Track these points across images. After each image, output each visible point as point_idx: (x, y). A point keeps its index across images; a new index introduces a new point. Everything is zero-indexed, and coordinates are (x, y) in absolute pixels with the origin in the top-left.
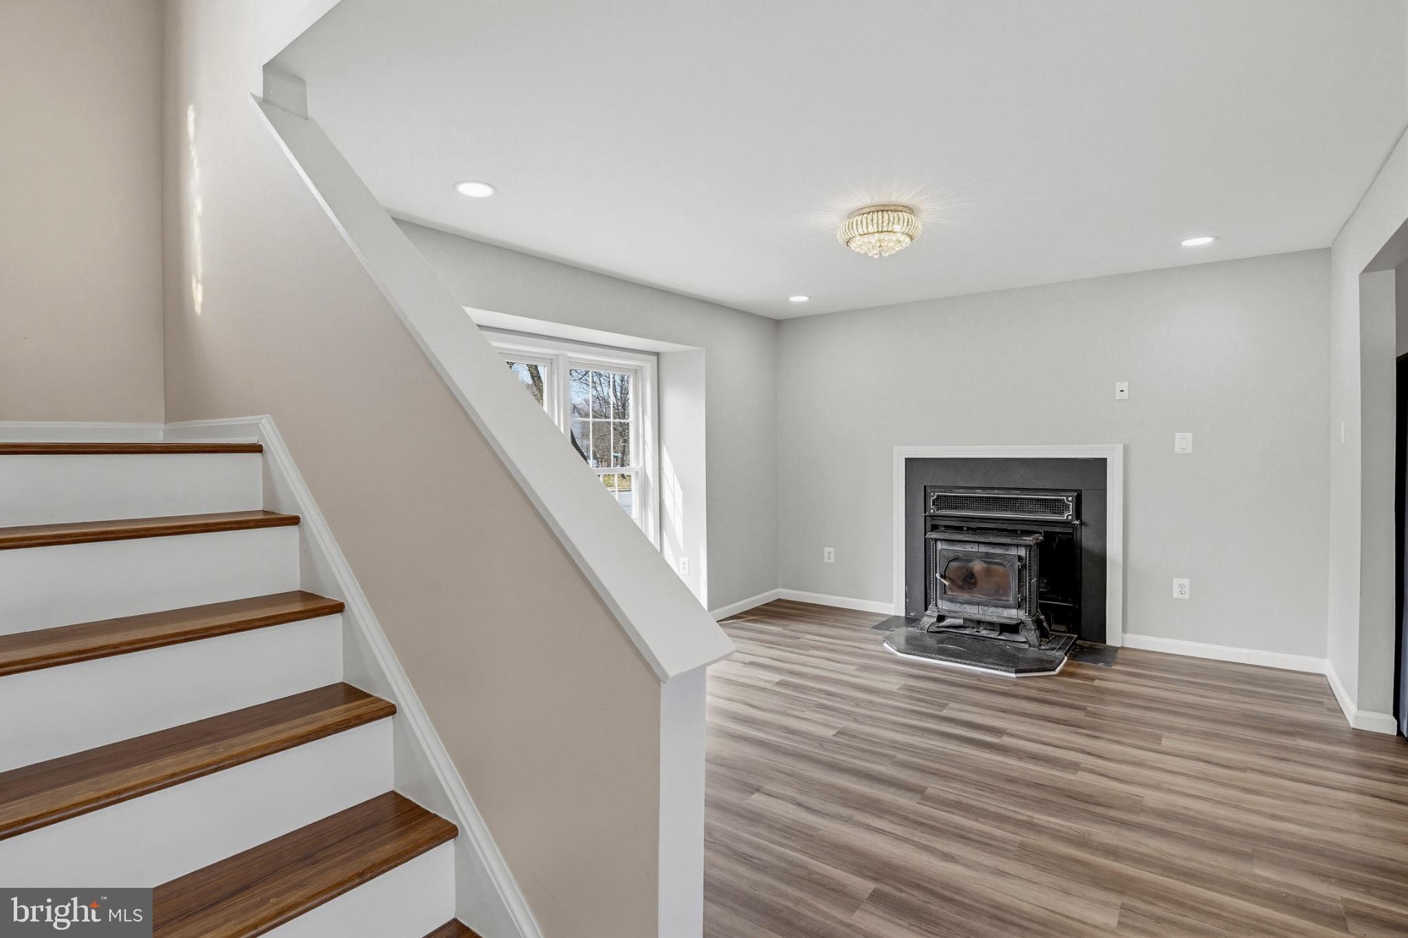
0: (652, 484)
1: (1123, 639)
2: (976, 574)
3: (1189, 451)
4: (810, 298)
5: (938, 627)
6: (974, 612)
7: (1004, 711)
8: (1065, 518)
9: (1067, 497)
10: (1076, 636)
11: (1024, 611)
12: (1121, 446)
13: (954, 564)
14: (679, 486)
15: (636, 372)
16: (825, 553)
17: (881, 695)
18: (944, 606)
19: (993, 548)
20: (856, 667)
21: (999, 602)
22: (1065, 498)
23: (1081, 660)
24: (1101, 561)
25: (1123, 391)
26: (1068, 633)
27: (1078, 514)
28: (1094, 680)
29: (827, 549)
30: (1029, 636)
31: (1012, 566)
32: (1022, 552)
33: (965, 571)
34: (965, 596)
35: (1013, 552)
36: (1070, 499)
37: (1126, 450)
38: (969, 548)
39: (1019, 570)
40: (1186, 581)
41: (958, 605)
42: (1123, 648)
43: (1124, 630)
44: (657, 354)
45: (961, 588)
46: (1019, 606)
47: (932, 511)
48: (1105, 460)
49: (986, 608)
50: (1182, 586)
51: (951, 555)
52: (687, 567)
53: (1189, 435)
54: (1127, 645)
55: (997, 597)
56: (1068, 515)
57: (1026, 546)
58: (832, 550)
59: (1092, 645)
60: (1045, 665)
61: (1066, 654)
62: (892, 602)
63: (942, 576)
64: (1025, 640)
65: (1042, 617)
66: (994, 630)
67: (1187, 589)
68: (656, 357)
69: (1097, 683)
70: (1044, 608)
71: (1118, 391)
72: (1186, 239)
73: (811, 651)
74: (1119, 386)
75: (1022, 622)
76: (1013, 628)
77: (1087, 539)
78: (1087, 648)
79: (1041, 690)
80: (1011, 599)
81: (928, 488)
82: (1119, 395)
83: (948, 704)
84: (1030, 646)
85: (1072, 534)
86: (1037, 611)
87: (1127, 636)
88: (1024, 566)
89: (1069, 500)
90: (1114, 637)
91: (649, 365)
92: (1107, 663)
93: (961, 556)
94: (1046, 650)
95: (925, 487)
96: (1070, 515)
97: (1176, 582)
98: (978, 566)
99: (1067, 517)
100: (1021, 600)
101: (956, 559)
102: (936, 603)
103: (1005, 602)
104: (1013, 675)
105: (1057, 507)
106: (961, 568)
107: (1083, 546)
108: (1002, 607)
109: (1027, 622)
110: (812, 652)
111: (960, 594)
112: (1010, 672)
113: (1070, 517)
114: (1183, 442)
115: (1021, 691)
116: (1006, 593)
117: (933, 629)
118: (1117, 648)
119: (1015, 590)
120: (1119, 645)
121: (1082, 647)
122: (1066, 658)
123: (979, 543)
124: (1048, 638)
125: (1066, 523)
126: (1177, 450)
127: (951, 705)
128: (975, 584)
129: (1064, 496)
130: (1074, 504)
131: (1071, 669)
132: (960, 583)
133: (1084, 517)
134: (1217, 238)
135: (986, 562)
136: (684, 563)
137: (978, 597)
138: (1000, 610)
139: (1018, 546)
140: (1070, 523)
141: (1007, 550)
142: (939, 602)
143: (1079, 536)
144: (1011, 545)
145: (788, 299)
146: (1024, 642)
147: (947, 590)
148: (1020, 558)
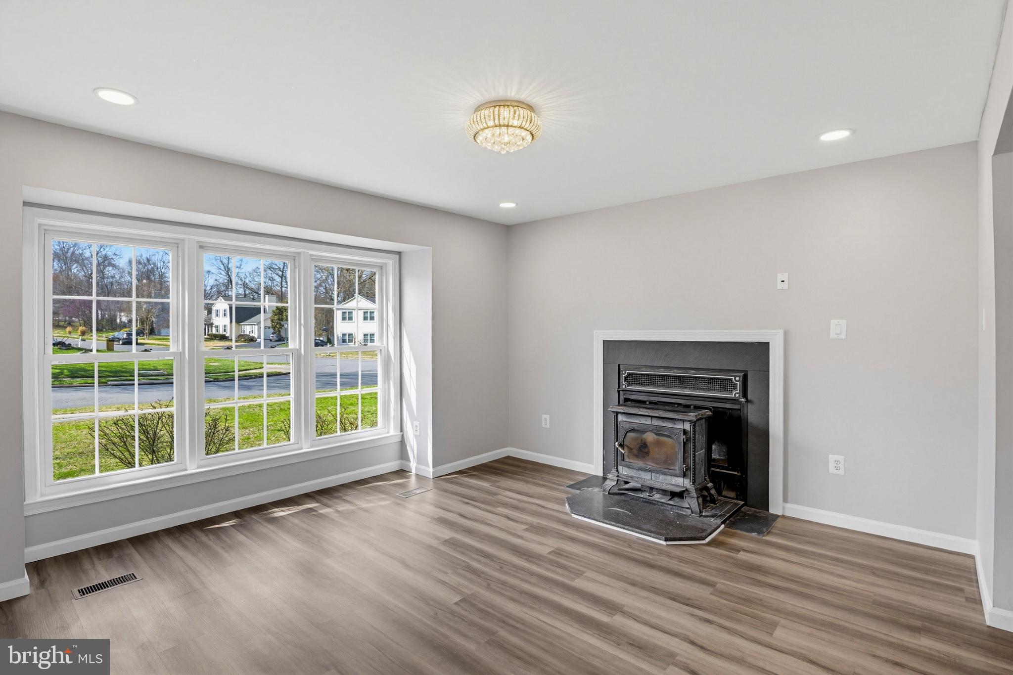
0: (393, 360)
1: (784, 508)
2: (648, 444)
3: (843, 336)
4: (517, 204)
5: (619, 490)
6: (647, 478)
7: (633, 584)
8: (733, 396)
9: (735, 377)
10: (743, 503)
11: (689, 480)
12: (781, 332)
13: (630, 435)
14: (413, 361)
15: (381, 267)
16: (543, 419)
17: (530, 559)
18: (624, 471)
19: (663, 422)
20: (525, 527)
21: (667, 470)
22: (733, 378)
23: (737, 529)
24: (764, 435)
25: (783, 281)
26: (737, 499)
27: (745, 393)
28: (739, 551)
29: (544, 416)
30: (692, 502)
31: (678, 438)
32: (687, 426)
33: (639, 442)
34: (640, 463)
35: (680, 426)
36: (737, 378)
37: (786, 334)
38: (644, 421)
39: (684, 443)
40: (841, 458)
41: (635, 471)
42: (783, 517)
43: (785, 500)
44: (399, 253)
45: (637, 456)
46: (684, 476)
47: (624, 387)
48: (768, 343)
49: (658, 475)
50: (837, 462)
51: (628, 426)
52: (418, 429)
53: (843, 322)
54: (787, 514)
55: (665, 466)
56: (736, 394)
57: (690, 421)
58: (548, 417)
59: (755, 512)
60: (698, 534)
61: (723, 523)
62: (593, 464)
63: (620, 445)
64: (689, 506)
65: (710, 485)
66: (666, 495)
67: (842, 465)
68: (397, 256)
69: (742, 556)
70: (714, 477)
71: (779, 281)
72: (824, 133)
73: (499, 509)
74: (780, 277)
75: (687, 490)
76: (681, 495)
77: (752, 415)
78: (749, 515)
79: (682, 560)
80: (677, 468)
81: (621, 366)
82: (780, 286)
83: (584, 573)
84: (692, 513)
85: (740, 410)
86: (705, 479)
87: (788, 505)
88: (688, 439)
89: (737, 380)
90: (776, 506)
91: (391, 263)
92: (760, 532)
93: (636, 428)
94: (707, 516)
95: (619, 365)
96: (737, 393)
97: (832, 458)
98: (650, 437)
99: (735, 395)
100: (686, 470)
101: (633, 430)
102: (617, 468)
103: (673, 471)
104: (664, 543)
105: (728, 385)
106: (637, 438)
107: (749, 421)
108: (671, 475)
109: (691, 490)
110: (501, 510)
111: (636, 462)
112: (660, 539)
113: (737, 395)
114: (838, 328)
115: (663, 561)
116: (673, 464)
117: (616, 490)
118: (778, 516)
119: (680, 461)
120: (780, 513)
121: (745, 514)
122: (723, 526)
123: (652, 417)
124: (716, 504)
125: (734, 401)
126: (832, 335)
127: (589, 574)
128: (647, 453)
129: (732, 376)
130: (741, 383)
131: (722, 538)
132: (635, 451)
133: (749, 397)
134: (854, 131)
135: (656, 434)
136: (416, 426)
137: (650, 465)
138: (669, 478)
139: (683, 421)
140: (738, 400)
141: (675, 424)
142: (620, 468)
143: (745, 412)
144: (678, 419)
145: (498, 205)
146: (688, 508)
147: (626, 457)
148: (685, 432)
